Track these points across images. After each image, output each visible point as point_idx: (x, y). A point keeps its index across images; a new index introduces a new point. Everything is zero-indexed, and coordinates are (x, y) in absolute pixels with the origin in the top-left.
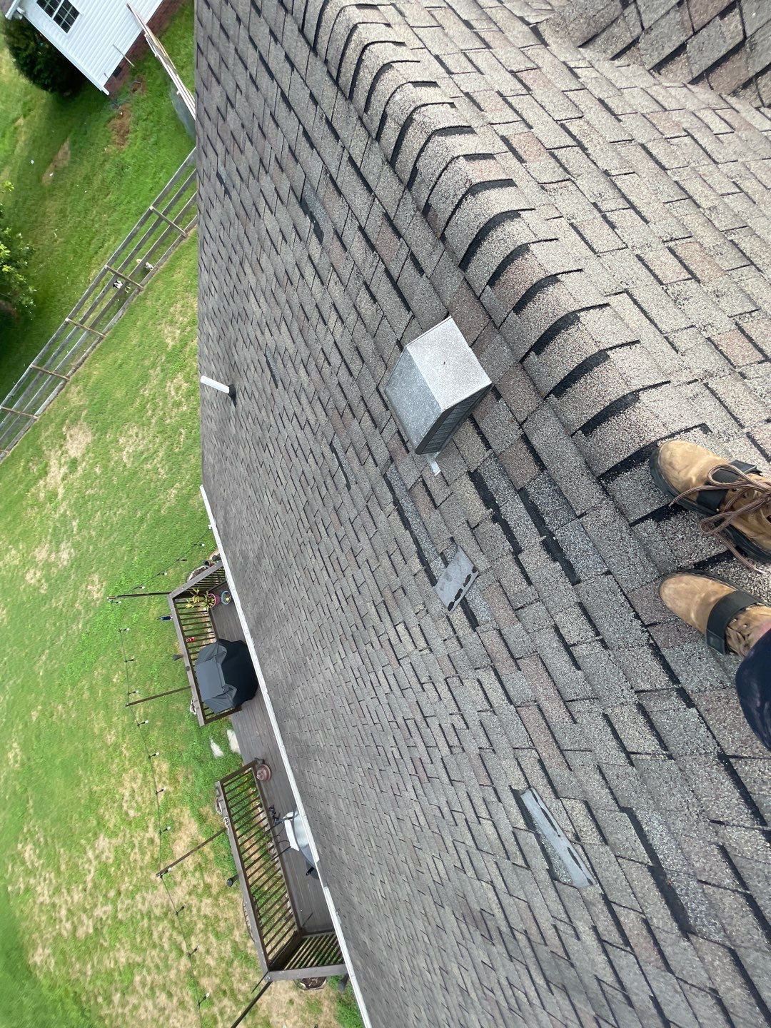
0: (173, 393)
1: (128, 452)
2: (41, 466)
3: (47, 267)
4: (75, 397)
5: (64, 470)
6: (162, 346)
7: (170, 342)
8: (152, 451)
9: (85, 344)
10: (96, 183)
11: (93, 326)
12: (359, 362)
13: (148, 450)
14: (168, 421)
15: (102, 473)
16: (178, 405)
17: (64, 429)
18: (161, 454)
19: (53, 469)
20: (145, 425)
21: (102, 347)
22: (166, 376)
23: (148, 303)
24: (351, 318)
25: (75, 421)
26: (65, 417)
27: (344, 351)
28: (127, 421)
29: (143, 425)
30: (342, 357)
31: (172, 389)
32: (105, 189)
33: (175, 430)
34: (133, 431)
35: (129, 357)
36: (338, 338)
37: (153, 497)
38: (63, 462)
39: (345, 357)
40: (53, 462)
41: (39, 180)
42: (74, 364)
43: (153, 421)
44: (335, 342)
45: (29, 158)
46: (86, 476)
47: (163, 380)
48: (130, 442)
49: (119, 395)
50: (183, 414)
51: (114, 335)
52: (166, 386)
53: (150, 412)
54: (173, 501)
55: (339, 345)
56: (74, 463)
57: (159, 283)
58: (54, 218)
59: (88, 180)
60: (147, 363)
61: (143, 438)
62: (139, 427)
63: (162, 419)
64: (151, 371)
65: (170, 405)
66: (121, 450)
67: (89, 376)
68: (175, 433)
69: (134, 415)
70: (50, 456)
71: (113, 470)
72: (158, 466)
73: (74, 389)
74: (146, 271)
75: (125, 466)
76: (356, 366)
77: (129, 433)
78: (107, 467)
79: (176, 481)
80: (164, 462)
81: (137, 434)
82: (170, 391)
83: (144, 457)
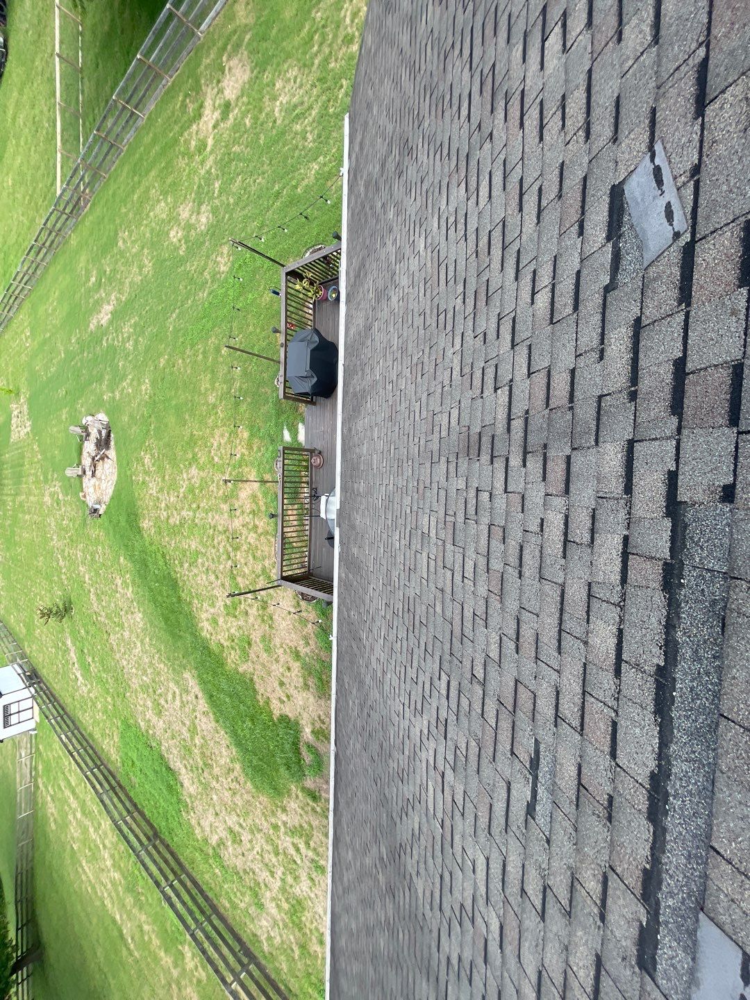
0: (348, 20)
1: (281, 103)
2: (196, 105)
5: (217, 115)
8: (306, 105)
13: (302, 103)
14: (332, 65)
15: (251, 126)
16: (348, 40)
17: (225, 58)
18: (314, 113)
19: (206, 112)
20: (306, 66)
25: (237, 48)
26: (229, 39)
28: (289, 56)
29: (305, 65)
33: (337, 79)
34: (293, 73)
37: (294, 169)
40: (208, 103)
43: (316, 62)
46: (237, 126)
48: (287, 90)
49: (289, 13)
50: (351, 58)
52: (342, 8)
53: (316, 48)
54: (312, 178)
56: (227, 107)
61: (300, 87)
62: (300, 69)
63: (326, 60)
65: (339, 41)
66: (275, 98)
68: (336, 84)
69: (297, 49)
70: (206, 94)
71: (262, 124)
72: (308, 129)
75: (275, 122)
77: (288, 75)
78: (258, 119)
79: (321, 154)
80: (315, 125)
81: (296, 78)
82: (345, 16)
83: (295, 112)
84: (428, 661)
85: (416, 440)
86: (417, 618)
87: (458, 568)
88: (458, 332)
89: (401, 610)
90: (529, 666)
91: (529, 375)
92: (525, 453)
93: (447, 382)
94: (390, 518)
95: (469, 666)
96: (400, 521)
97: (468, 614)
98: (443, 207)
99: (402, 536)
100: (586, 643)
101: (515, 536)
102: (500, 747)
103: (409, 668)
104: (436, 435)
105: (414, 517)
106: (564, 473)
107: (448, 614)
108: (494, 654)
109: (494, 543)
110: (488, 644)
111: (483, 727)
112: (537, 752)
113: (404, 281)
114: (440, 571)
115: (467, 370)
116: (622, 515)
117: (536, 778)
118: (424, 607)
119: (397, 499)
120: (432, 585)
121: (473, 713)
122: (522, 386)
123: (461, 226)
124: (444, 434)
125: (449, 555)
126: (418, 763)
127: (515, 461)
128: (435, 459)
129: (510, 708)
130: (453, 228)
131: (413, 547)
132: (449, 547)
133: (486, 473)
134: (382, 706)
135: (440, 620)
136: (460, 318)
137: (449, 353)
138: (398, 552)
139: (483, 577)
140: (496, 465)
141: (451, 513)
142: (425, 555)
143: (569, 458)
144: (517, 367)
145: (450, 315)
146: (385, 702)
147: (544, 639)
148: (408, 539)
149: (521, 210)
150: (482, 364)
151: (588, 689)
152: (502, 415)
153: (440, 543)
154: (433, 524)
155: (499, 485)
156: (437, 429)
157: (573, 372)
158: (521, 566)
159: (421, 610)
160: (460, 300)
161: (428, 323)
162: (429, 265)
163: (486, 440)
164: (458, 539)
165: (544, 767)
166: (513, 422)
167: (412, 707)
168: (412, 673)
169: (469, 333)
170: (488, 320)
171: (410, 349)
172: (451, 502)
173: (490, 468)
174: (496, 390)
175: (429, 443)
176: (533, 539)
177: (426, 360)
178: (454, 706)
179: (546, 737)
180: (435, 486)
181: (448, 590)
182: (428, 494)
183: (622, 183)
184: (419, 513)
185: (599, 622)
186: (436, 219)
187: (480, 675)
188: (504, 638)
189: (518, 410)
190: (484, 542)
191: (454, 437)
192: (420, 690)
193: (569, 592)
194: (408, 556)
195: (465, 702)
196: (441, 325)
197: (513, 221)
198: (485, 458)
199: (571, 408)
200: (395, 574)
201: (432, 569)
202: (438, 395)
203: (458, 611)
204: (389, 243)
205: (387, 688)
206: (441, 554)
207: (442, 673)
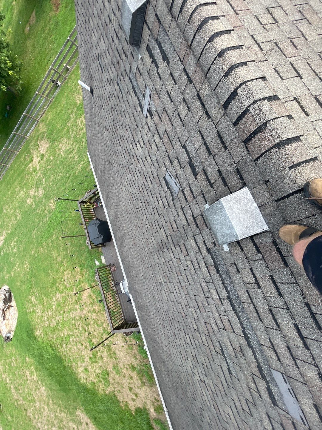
0: (80, 124)
1: (63, 150)
2: (30, 158)
3: (28, 71)
4: (42, 128)
5: (39, 159)
6: (75, 104)
7: (78, 102)
8: (72, 149)
9: (44, 104)
10: (47, 31)
11: (47, 96)
13: (71, 149)
14: (78, 136)
15: (53, 159)
16: (81, 129)
17: (38, 142)
18: (75, 150)
19: (35, 159)
21: (52, 105)
22: (77, 117)
23: (69, 85)
25: (42, 138)
26: (39, 137)
28: (62, 137)
29: (68, 138)
31: (79, 122)
32: (50, 33)
33: (81, 140)
34: (64, 141)
35: (62, 110)
37: (73, 168)
38: (38, 155)
40: (35, 156)
41: (23, 31)
42: (41, 113)
43: (72, 137)
45: (18, 21)
46: (47, 161)
47: (76, 119)
48: (64, 146)
49: (59, 126)
50: (84, 133)
51: (56, 100)
52: (77, 121)
53: (71, 133)
54: (80, 169)
56: (43, 156)
57: (73, 75)
58: (30, 48)
59: (43, 29)
60: (69, 112)
61: (69, 144)
62: (67, 140)
63: (76, 135)
64: (71, 115)
65: (79, 130)
66: (60, 149)
67: (47, 119)
68: (81, 141)
69: (64, 135)
70: (33, 153)
71: (57, 158)
72: (75, 155)
73: (41, 125)
74: (68, 70)
75: (62, 156)
77: (63, 142)
78: (55, 156)
79: (81, 161)
80: (77, 153)
81: (66, 142)
82: (78, 123)
83: (69, 152)
84: (181, 333)
85: (145, 250)
86: (171, 317)
87: (174, 291)
88: (144, 214)
89: (165, 317)
90: (205, 315)
91: (166, 223)
92: (175, 245)
93: (147, 229)
94: (147, 281)
95: (192, 327)
96: (151, 281)
97: (184, 306)
98: (127, 180)
99: (154, 287)
100: (212, 298)
101: (183, 272)
102: (212, 353)
103: (176, 341)
104: (150, 247)
105: (155, 278)
106: (185, 249)
107: (179, 310)
108: (196, 317)
109: (179, 277)
110: (193, 315)
111: (205, 348)
112: (221, 346)
113: (123, 200)
114: (170, 294)
115: (151, 224)
116: (201, 256)
117: (225, 356)
118: (171, 311)
119: (147, 273)
120: (170, 301)
121: (201, 345)
122: (166, 226)
123: (133, 185)
124: (152, 245)
125: (170, 287)
126: (196, 384)
127: (173, 249)
128: (153, 255)
129: (208, 335)
130: (131, 185)
131: (159, 289)
132: (169, 284)
133: (168, 255)
134: (175, 367)
135: (177, 314)
136: (143, 210)
137: (144, 220)
138: (155, 294)
139: (182, 290)
140: (169, 251)
141: (164, 272)
142: (163, 291)
143: (184, 244)
144: (163, 222)
145: (140, 209)
146: (175, 364)
147: (204, 303)
148: (156, 287)
149: (147, 181)
150: (154, 222)
151: (220, 313)
152: (165, 236)
153: (166, 284)
154: (161, 278)
155: (173, 257)
156: (150, 244)
157: (175, 220)
158: (189, 282)
159: (170, 313)
160: (141, 204)
161: (135, 212)
162: (129, 195)
163: (164, 244)
164: (170, 280)
165: (225, 351)
166: (168, 237)
167: (184, 358)
168: (178, 343)
169: (147, 214)
170: (150, 210)
171: (132, 220)
172: (163, 268)
173: (168, 253)
174: (160, 229)
175: (149, 250)
176: (187, 271)
177: (138, 223)
178: (195, 347)
179: (220, 338)
180: (157, 264)
181: (175, 301)
182: (156, 267)
183: (165, 176)
184: (156, 276)
185: (212, 290)
186: (126, 182)
187: (196, 328)
188: (196, 309)
189: (168, 234)
190: (177, 278)
191: (155, 246)
192: (183, 348)
193: (202, 284)
194: (159, 294)
195: (197, 342)
196: (139, 212)
197: (146, 183)
198: (166, 250)
199: (179, 230)
200: (157, 303)
201: (168, 295)
202: (146, 234)
203: (181, 307)
204: (114, 189)
205: (173, 356)
206: (168, 288)
207: (186, 335)
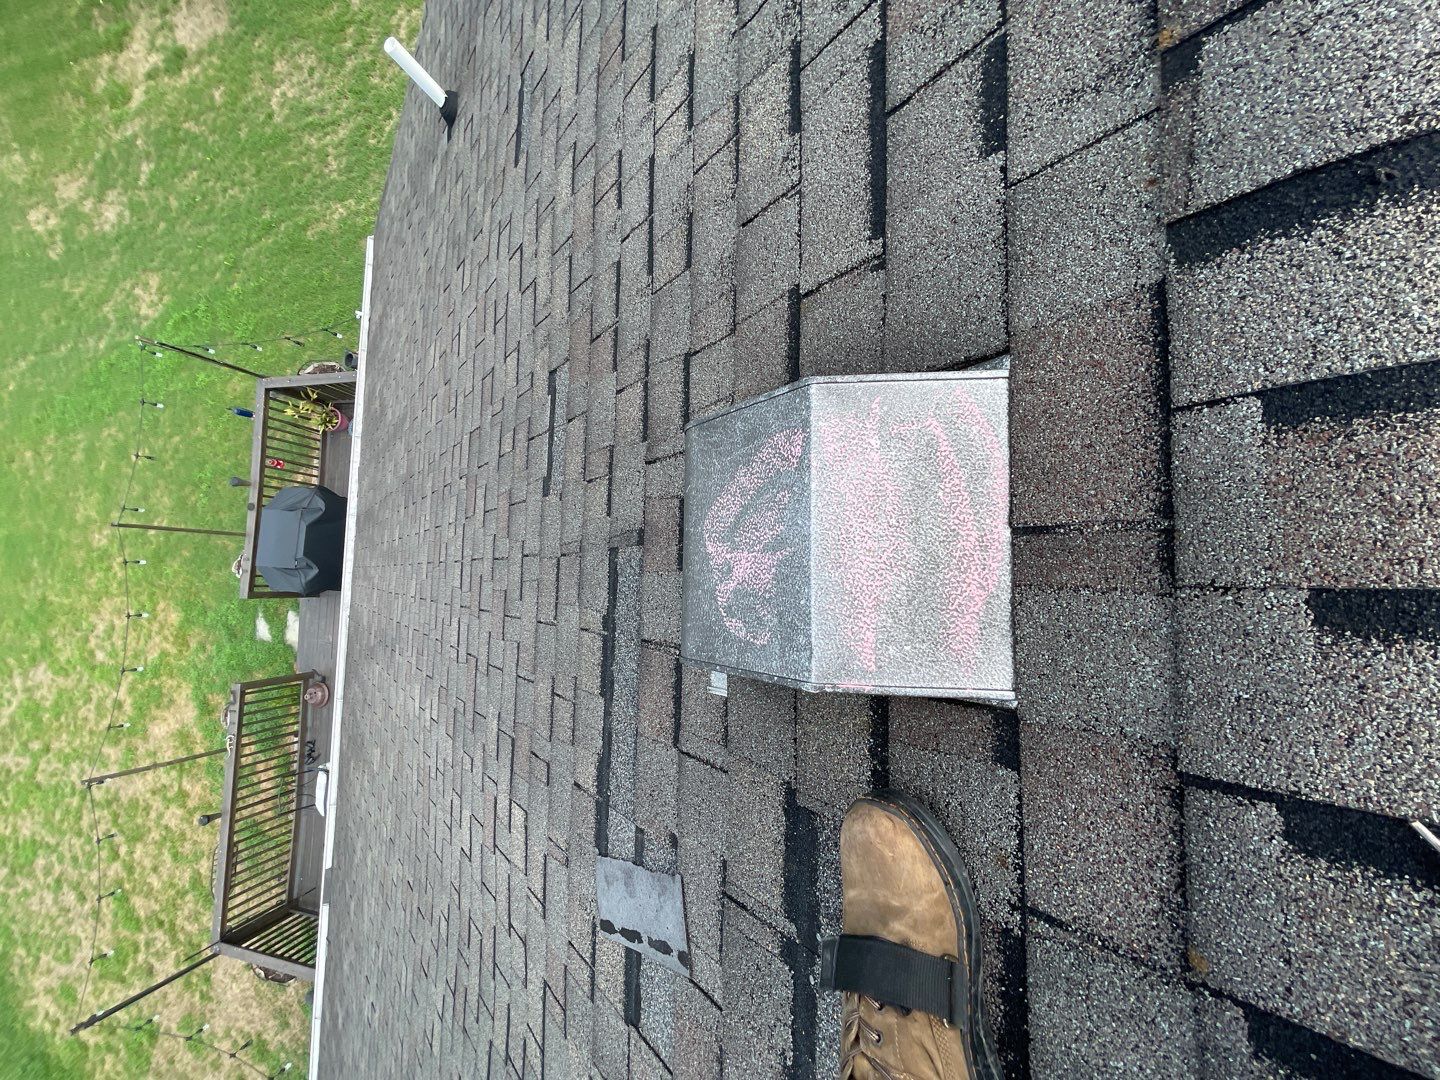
1: (284, 94)
2: (114, 27)
5: (156, 59)
8: (327, 118)
12: (679, 255)
13: (322, 111)
14: (376, 81)
15: (225, 105)
18: (342, 133)
19: (135, 46)
20: (333, 62)
24: (716, 129)
27: (661, 201)
28: (300, 35)
29: (329, 60)
30: (651, 211)
31: (404, 24)
33: (382, 103)
34: (305, 61)
36: (663, 155)
37: (301, 198)
38: (159, 41)
39: (656, 215)
40: (140, 32)
43: (350, 64)
44: (652, 160)
46: (193, 93)
48: (295, 80)
52: (395, 12)
53: (349, 45)
54: (334, 225)
55: (659, 175)
56: (178, 58)
61: (321, 85)
62: (320, 60)
66: (273, 83)
68: (381, 109)
69: (317, 32)
70: (138, 17)
71: (245, 110)
72: (330, 150)
75: (270, 116)
76: (670, 258)
77: (299, 60)
78: (237, 98)
79: (351, 196)
80: (343, 150)
81: (312, 70)
82: (399, 26)
